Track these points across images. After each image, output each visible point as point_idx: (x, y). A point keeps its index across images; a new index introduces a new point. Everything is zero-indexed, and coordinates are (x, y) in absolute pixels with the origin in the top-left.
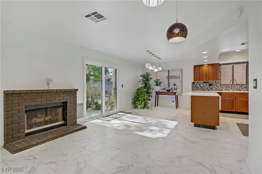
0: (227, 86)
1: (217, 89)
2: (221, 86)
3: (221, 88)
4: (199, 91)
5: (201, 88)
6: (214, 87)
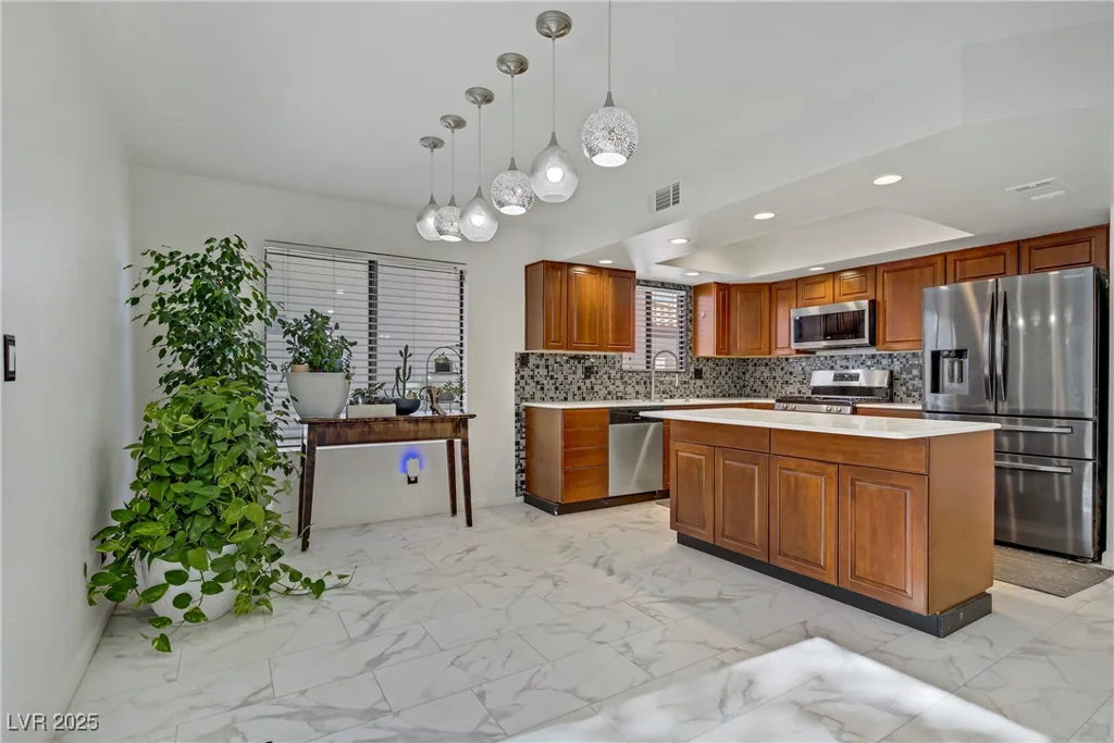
0: (638, 377)
1: (609, 393)
2: (622, 378)
3: (621, 388)
4: (548, 401)
5: (557, 389)
6: (600, 382)
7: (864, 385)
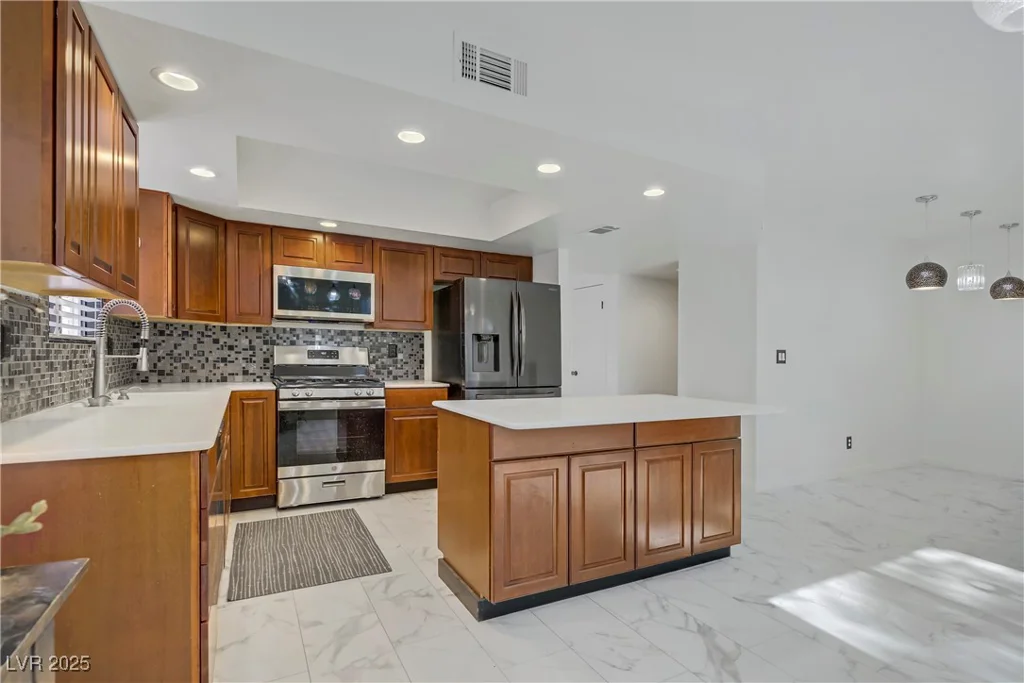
7: (348, 363)
